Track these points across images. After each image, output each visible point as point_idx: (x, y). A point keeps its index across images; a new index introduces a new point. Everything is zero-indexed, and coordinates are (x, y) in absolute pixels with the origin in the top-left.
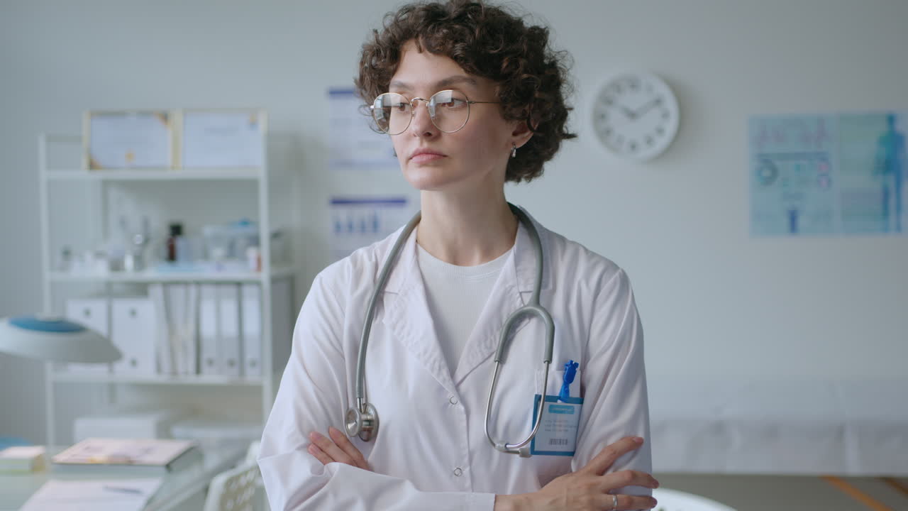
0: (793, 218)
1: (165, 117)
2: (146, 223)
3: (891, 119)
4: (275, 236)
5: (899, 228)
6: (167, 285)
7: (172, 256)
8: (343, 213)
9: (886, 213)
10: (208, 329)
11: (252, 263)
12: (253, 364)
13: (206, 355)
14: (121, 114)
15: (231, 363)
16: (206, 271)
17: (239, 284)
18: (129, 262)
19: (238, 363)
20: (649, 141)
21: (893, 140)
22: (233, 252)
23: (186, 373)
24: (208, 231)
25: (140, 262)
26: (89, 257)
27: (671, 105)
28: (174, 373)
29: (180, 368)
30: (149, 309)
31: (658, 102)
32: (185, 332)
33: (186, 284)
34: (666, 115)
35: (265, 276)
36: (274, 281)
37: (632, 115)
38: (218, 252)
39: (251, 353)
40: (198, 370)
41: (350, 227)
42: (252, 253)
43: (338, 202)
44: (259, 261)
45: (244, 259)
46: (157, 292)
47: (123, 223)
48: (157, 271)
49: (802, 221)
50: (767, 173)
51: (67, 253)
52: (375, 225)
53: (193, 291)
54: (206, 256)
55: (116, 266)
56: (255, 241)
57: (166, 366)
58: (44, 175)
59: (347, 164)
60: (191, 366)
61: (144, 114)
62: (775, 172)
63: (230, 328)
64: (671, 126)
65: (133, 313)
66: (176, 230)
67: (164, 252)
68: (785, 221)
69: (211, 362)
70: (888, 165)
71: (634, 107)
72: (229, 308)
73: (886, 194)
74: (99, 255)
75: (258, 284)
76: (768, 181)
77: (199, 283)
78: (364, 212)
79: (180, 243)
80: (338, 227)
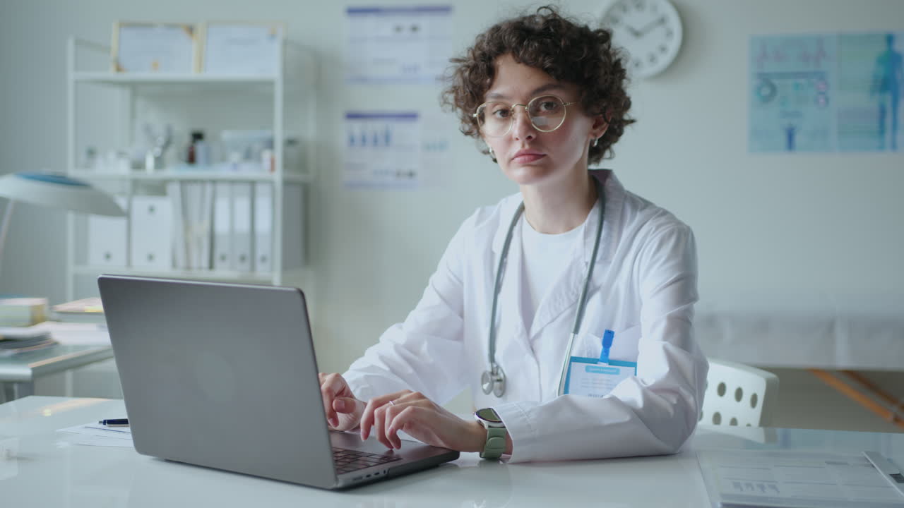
0: (790, 135)
1: (190, 30)
2: (169, 130)
3: (890, 39)
4: (290, 142)
5: (894, 146)
6: (184, 182)
7: (192, 159)
8: (357, 127)
9: (882, 131)
10: (222, 226)
11: (266, 163)
12: (264, 259)
13: (219, 250)
14: (148, 26)
15: (243, 259)
16: (223, 171)
17: (253, 183)
18: (150, 162)
19: (250, 258)
20: (653, 59)
21: (891, 59)
22: (249, 155)
23: (200, 268)
24: (227, 135)
25: (159, 162)
26: (112, 156)
27: (675, 23)
28: (188, 268)
29: (194, 263)
30: (166, 207)
31: (662, 21)
32: (201, 229)
33: (202, 182)
34: (669, 34)
35: (278, 176)
36: (287, 183)
37: (637, 34)
38: (235, 157)
39: (263, 248)
40: (211, 266)
41: (364, 140)
42: (266, 155)
43: (353, 116)
44: (273, 162)
45: (259, 159)
46: (174, 189)
47: (148, 129)
48: (176, 171)
49: (799, 139)
50: (766, 91)
51: (91, 153)
52: (387, 138)
53: (209, 188)
54: (223, 159)
55: (138, 165)
56: (270, 144)
57: (181, 262)
58: (72, 76)
59: (363, 80)
60: (205, 263)
61: (172, 26)
62: (773, 89)
63: (243, 225)
64: (674, 44)
65: (152, 209)
66: (198, 136)
67: (185, 156)
68: (782, 138)
69: (223, 258)
70: (886, 85)
71: (638, 27)
72: (243, 205)
73: (883, 112)
74: (121, 154)
75: (272, 183)
76: (767, 100)
77: (214, 182)
78: (377, 126)
79: (200, 148)
80: (352, 141)
